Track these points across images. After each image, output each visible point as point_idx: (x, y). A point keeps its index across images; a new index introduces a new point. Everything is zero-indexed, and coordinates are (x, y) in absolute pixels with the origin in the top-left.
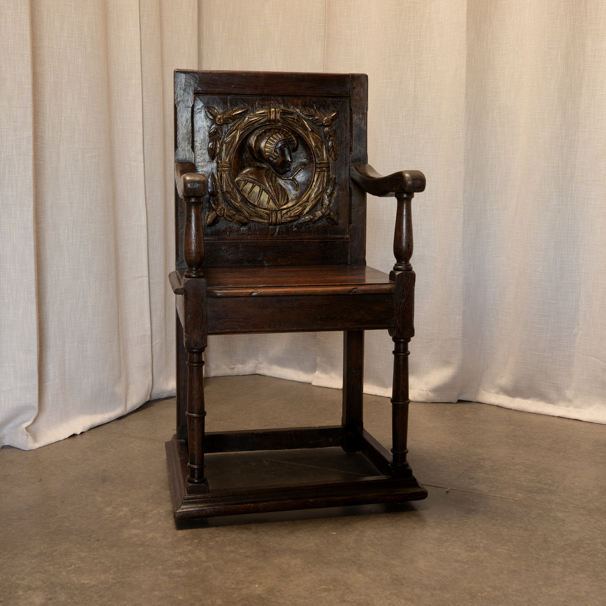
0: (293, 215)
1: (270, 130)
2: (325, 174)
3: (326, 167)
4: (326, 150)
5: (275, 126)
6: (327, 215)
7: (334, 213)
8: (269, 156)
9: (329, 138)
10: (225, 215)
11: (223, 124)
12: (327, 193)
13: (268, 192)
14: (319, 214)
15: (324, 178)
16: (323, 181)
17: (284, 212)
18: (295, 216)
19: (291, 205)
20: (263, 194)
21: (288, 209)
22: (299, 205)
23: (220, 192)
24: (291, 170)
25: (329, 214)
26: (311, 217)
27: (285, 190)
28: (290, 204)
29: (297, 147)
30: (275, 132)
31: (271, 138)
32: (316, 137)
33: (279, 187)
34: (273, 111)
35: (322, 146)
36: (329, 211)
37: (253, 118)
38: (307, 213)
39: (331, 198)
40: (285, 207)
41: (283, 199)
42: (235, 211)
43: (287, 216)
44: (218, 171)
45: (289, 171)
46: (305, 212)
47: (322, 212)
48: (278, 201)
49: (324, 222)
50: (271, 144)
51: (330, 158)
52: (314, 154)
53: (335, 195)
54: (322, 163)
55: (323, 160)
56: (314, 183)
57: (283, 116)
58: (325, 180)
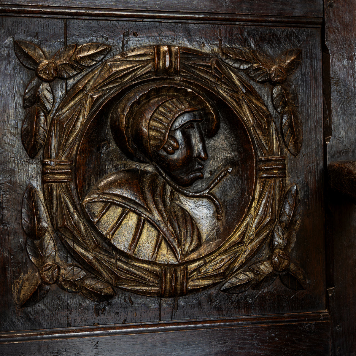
0: (210, 272)
1: (157, 92)
2: (278, 184)
3: (279, 169)
4: (277, 134)
5: (169, 84)
6: (283, 271)
7: (296, 264)
8: (158, 147)
9: (283, 108)
10: (60, 279)
11: (55, 78)
12: (280, 222)
13: (154, 226)
14: (265, 268)
15: (274, 191)
16: (274, 198)
17: (192, 266)
18: (216, 275)
19: (207, 252)
20: (145, 231)
21: (202, 261)
22: (225, 252)
23: (50, 229)
24: (206, 175)
25: (287, 268)
26: (251, 276)
27: (192, 219)
28: (204, 250)
29: (218, 127)
30: (169, 96)
31: (161, 109)
32: (256, 105)
33: (179, 213)
34: (165, 53)
35: (269, 124)
36: (286, 262)
37: (122, 65)
38: (241, 267)
39: (290, 233)
40: (194, 256)
41: (189, 239)
42: (86, 270)
43: (199, 276)
44: (43, 182)
45: (201, 178)
46: (237, 265)
47: (273, 264)
48: (179, 244)
49: (276, 285)
50: (160, 121)
51: (285, 150)
52: (253, 141)
53: (296, 227)
54: (271, 160)
55: (273, 154)
56: (254, 204)
57: (187, 63)
58: (277, 197)
